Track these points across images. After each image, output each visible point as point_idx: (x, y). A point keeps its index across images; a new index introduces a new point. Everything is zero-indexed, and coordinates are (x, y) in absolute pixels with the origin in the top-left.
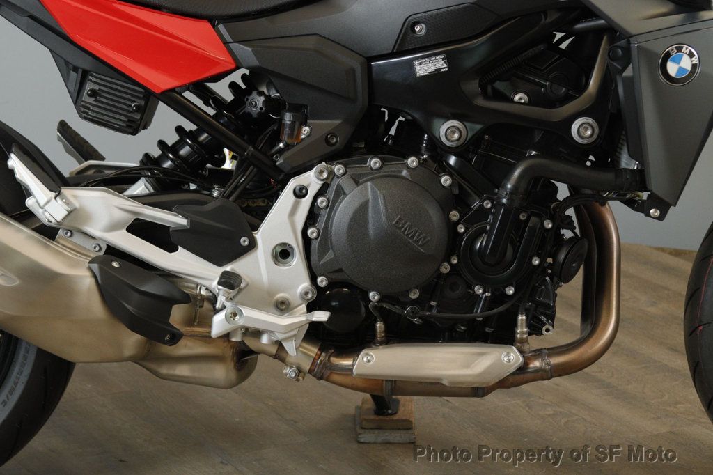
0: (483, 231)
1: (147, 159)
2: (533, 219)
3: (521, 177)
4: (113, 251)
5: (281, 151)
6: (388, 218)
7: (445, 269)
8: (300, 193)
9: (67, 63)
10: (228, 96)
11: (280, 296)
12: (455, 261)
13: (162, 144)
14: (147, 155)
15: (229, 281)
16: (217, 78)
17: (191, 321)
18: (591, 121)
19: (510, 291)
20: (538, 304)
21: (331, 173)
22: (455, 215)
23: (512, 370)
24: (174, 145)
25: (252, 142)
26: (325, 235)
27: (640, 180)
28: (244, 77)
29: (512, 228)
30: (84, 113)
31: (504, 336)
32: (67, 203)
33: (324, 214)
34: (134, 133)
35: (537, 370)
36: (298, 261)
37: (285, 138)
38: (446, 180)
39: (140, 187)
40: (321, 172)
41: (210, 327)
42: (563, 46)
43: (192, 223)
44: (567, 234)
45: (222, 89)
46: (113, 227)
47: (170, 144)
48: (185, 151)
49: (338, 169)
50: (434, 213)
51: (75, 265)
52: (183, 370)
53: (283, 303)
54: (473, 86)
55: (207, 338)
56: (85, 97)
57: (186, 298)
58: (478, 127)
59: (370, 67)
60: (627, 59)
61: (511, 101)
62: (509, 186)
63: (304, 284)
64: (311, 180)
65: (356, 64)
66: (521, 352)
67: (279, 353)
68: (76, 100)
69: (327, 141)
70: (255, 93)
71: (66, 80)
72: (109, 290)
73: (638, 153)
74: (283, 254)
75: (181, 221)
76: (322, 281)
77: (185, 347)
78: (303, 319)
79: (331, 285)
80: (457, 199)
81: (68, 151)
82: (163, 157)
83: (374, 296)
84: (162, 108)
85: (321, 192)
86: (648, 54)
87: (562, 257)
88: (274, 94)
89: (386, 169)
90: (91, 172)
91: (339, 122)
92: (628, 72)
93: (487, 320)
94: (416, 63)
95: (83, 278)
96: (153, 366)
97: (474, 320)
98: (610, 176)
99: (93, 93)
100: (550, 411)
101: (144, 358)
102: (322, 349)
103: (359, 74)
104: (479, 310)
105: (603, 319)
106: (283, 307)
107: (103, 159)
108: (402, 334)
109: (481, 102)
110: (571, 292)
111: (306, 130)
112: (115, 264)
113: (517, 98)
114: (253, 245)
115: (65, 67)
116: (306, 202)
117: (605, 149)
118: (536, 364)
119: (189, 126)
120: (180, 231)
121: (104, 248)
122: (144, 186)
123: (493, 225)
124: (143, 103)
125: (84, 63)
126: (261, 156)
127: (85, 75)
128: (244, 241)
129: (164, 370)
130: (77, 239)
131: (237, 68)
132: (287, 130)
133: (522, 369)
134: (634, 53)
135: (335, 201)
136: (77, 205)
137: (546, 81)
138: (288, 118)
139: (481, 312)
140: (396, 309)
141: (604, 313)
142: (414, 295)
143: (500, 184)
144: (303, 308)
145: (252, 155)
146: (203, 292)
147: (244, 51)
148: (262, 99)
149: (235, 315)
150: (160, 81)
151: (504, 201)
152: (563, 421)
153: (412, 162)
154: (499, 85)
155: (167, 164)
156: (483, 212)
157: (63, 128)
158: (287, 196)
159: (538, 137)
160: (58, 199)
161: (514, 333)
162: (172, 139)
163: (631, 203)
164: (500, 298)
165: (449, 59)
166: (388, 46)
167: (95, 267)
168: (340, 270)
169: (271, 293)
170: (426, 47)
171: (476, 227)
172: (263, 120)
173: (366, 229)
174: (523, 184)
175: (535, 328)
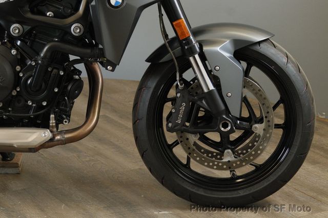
0: (31, 76)
2: (55, 71)
3: (47, 51)
7: (14, 93)
12: (19, 90)
18: (79, 25)
20: (61, 110)
22: (18, 68)
23: (47, 140)
27: (102, 53)
29: (44, 74)
31: (45, 125)
35: (58, 140)
38: (14, 52)
44: (76, 77)
50: (7, 67)
54: (26, 8)
58: (28, 27)
61: (46, 15)
62: (42, 55)
66: (51, 132)
80: (21, 61)
97: (29, 117)
100: (88, 159)
104: (31, 112)
109: (29, 16)
113: (48, 14)
118: (58, 137)
123: (35, 74)
133: (52, 140)
137: (61, 6)
139: (33, 113)
142: (0, 105)
143: (38, 54)
151: (40, 62)
152: (92, 163)
154: (40, 8)
156: (31, 67)
159: (58, 32)
161: (49, 123)
163: (101, 64)
164: (41, 107)
171: (29, 74)
174: (49, 54)
175: (59, 121)
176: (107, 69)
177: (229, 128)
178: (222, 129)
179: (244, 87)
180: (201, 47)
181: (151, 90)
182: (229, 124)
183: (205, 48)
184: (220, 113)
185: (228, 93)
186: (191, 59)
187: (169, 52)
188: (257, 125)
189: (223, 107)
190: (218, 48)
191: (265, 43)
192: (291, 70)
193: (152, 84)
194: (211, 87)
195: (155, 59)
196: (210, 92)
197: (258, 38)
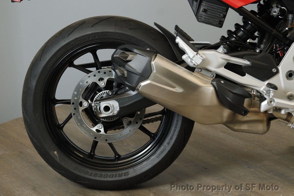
4: (218, 77)
11: (289, 93)
13: (229, 32)
14: (223, 37)
17: (251, 105)
24: (235, 32)
32: (201, 57)
37: (289, 26)
43: (252, 63)
46: (219, 67)
47: (233, 31)
48: (240, 34)
51: (205, 82)
52: (244, 127)
53: (291, 96)
55: (258, 112)
56: (201, 13)
57: (250, 96)
68: (196, 14)
70: (275, 7)
71: (192, 6)
72: (218, 93)
74: (290, 75)
75: (247, 62)
82: (230, 37)
95: (209, 89)
96: (231, 126)
99: (205, 11)
101: (230, 123)
106: (291, 98)
112: (222, 82)
114: (277, 72)
120: (247, 67)
121: (215, 75)
122: (222, 50)
124: (225, 14)
126: (279, 34)
127: (201, 3)
128: (274, 70)
129: (236, 128)
130: (204, 72)
132: (290, 22)
136: (204, 57)
138: (290, 17)
145: (276, 34)
148: (278, 9)
149: (271, 102)
150: (237, 3)
155: (233, 39)
157: (177, 28)
158: (292, 50)
160: (198, 55)
167: (214, 83)
169: (285, 92)
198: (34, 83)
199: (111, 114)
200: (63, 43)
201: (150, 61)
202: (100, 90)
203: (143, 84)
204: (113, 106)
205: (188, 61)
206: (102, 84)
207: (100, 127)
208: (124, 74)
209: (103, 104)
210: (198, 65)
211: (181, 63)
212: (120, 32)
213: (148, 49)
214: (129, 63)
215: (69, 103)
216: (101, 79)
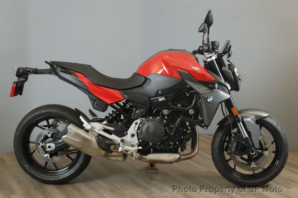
0: (172, 131)
1: (106, 117)
2: (182, 129)
3: (179, 121)
4: (100, 135)
5: (133, 115)
6: (154, 129)
7: (165, 139)
8: (136, 124)
9: (91, 98)
10: (122, 105)
11: (132, 144)
12: (167, 137)
13: (109, 114)
14: (106, 116)
15: (122, 141)
16: (120, 101)
17: (115, 149)
18: (193, 110)
19: (177, 143)
20: (183, 145)
21: (142, 120)
22: (166, 128)
23: (178, 158)
24: (112, 114)
25: (127, 114)
26: (141, 132)
27: (202, 121)
28: (125, 101)
29: (178, 131)
30: (94, 108)
31: (176, 152)
32: (91, 125)
33: (141, 128)
34: (104, 112)
35: (182, 159)
36: (136, 137)
37: (134, 113)
38: (165, 121)
39: (105, 122)
40: (140, 120)
41: (118, 150)
42: (187, 95)
43: (115, 129)
44: (188, 132)
45: (121, 103)
46: (100, 130)
47: (111, 114)
48: (114, 115)
49: (144, 119)
50: (162, 128)
51: (92, 137)
52: (113, 158)
53: (133, 145)
54: (170, 103)
55: (118, 152)
56: (95, 105)
57: (114, 144)
58: (171, 111)
59: (150, 99)
60: (200, 98)
61: (178, 106)
62: (177, 123)
63: (137, 142)
64: (138, 121)
65: (147, 98)
66: (179, 155)
67: (132, 155)
68: (93, 105)
69: (142, 113)
70: (127, 104)
71: (91, 101)
72: (99, 142)
73: (202, 116)
74: (133, 135)
75: (113, 129)
76: (140, 141)
77: (113, 154)
78: (137, 148)
79: (142, 142)
80: (167, 125)
81: (90, 115)
82: (109, 116)
83: (151, 144)
84: (109, 107)
85: (140, 124)
86: (204, 98)
87: (187, 136)
88: (131, 104)
89: (153, 119)
90: (95, 119)
91: (144, 110)
92: (200, 101)
93: (173, 149)
94: (159, 99)
95: (94, 140)
96: (107, 157)
97: (170, 149)
98: (197, 121)
99: (96, 104)
100: (185, 166)
101: (105, 156)
102: (140, 154)
103: (148, 100)
104: (171, 147)
105: (195, 149)
106: (133, 146)
107: (97, 116)
108: (156, 151)
109: (172, 106)
110: (189, 143)
111: (137, 111)
112: (100, 137)
113: (179, 105)
114: (127, 134)
115: (91, 99)
116: (138, 125)
117: (196, 115)
118: (182, 157)
119: (115, 110)
120: (113, 131)
121: (98, 134)
123: (174, 131)
124: (106, 106)
125: (95, 98)
126: (129, 117)
127: (95, 101)
128: (125, 133)
129: (109, 158)
130: (93, 132)
131: (124, 99)
132: (134, 111)
133: (180, 158)
134: (201, 97)
135: (143, 125)
136: (93, 126)
137: (184, 102)
138: (134, 109)
139: (172, 147)
140: (155, 146)
141: (196, 147)
142: (159, 144)
143: (175, 122)
144: (137, 146)
145: (127, 116)
146: (117, 143)
147: (126, 96)
148: (129, 105)
149: (123, 147)
150: (109, 102)
151: (176, 125)
152: (188, 168)
153: (158, 118)
154: (175, 103)
155: (110, 118)
156: (172, 128)
157: (90, 110)
158: (134, 124)
159: (183, 113)
160: (89, 125)
161: (178, 151)
162: (111, 113)
163: (201, 126)
164: (175, 144)
165: (166, 98)
166: (154, 95)
167: (96, 138)
168: (144, 139)
169: (130, 143)
170: (161, 95)
171: (171, 130)
172: (129, 109)
173: (149, 131)
174: (180, 122)
175: (182, 150)
176: (204, 128)
177: (254, 153)
178: (252, 154)
179: (260, 136)
180: (243, 119)
181: (220, 137)
182: (255, 151)
183: (245, 120)
184: (251, 147)
185: (254, 139)
186: (238, 124)
187: (229, 121)
188: (265, 152)
189: (252, 144)
190: (249, 119)
191: (268, 117)
192: (279, 128)
193: (220, 134)
194: (247, 136)
195: (221, 124)
196: (246, 138)
197: (265, 115)
198: (18, 134)
199: (51, 150)
200: (32, 116)
201: (67, 127)
202: (49, 138)
203: (64, 137)
204: (52, 146)
205: (85, 127)
206: (49, 135)
207: (47, 155)
208: (55, 132)
209: (48, 145)
210: (89, 129)
211: (83, 128)
212: (58, 112)
213: (67, 121)
214: (58, 127)
215: (34, 143)
216: (49, 133)
